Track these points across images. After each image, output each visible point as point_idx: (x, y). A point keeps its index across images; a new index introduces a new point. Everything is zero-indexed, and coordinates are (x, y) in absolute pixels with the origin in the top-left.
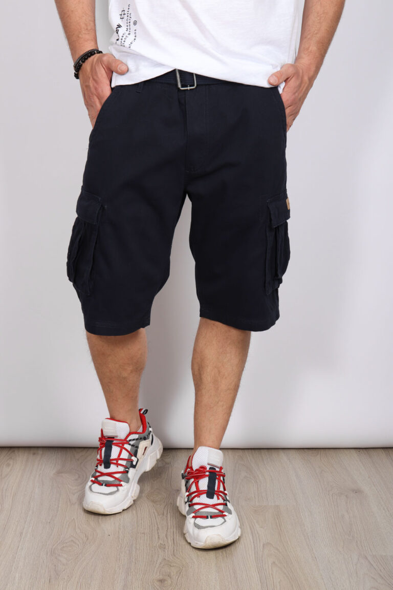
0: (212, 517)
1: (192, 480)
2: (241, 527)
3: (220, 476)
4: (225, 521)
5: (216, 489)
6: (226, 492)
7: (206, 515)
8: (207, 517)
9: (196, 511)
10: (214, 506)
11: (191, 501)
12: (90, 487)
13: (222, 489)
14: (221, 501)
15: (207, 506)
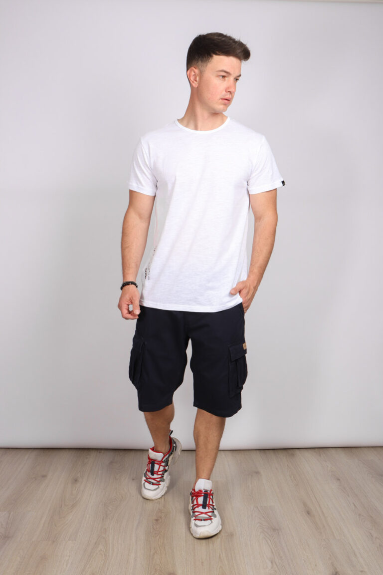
0: (204, 520)
1: (195, 497)
2: (222, 525)
3: (210, 495)
4: (212, 522)
5: (208, 503)
6: (214, 504)
7: (201, 519)
8: (201, 520)
9: (196, 516)
10: (206, 513)
11: (194, 510)
12: (144, 483)
13: (211, 503)
14: (211, 510)
15: (202, 513)
